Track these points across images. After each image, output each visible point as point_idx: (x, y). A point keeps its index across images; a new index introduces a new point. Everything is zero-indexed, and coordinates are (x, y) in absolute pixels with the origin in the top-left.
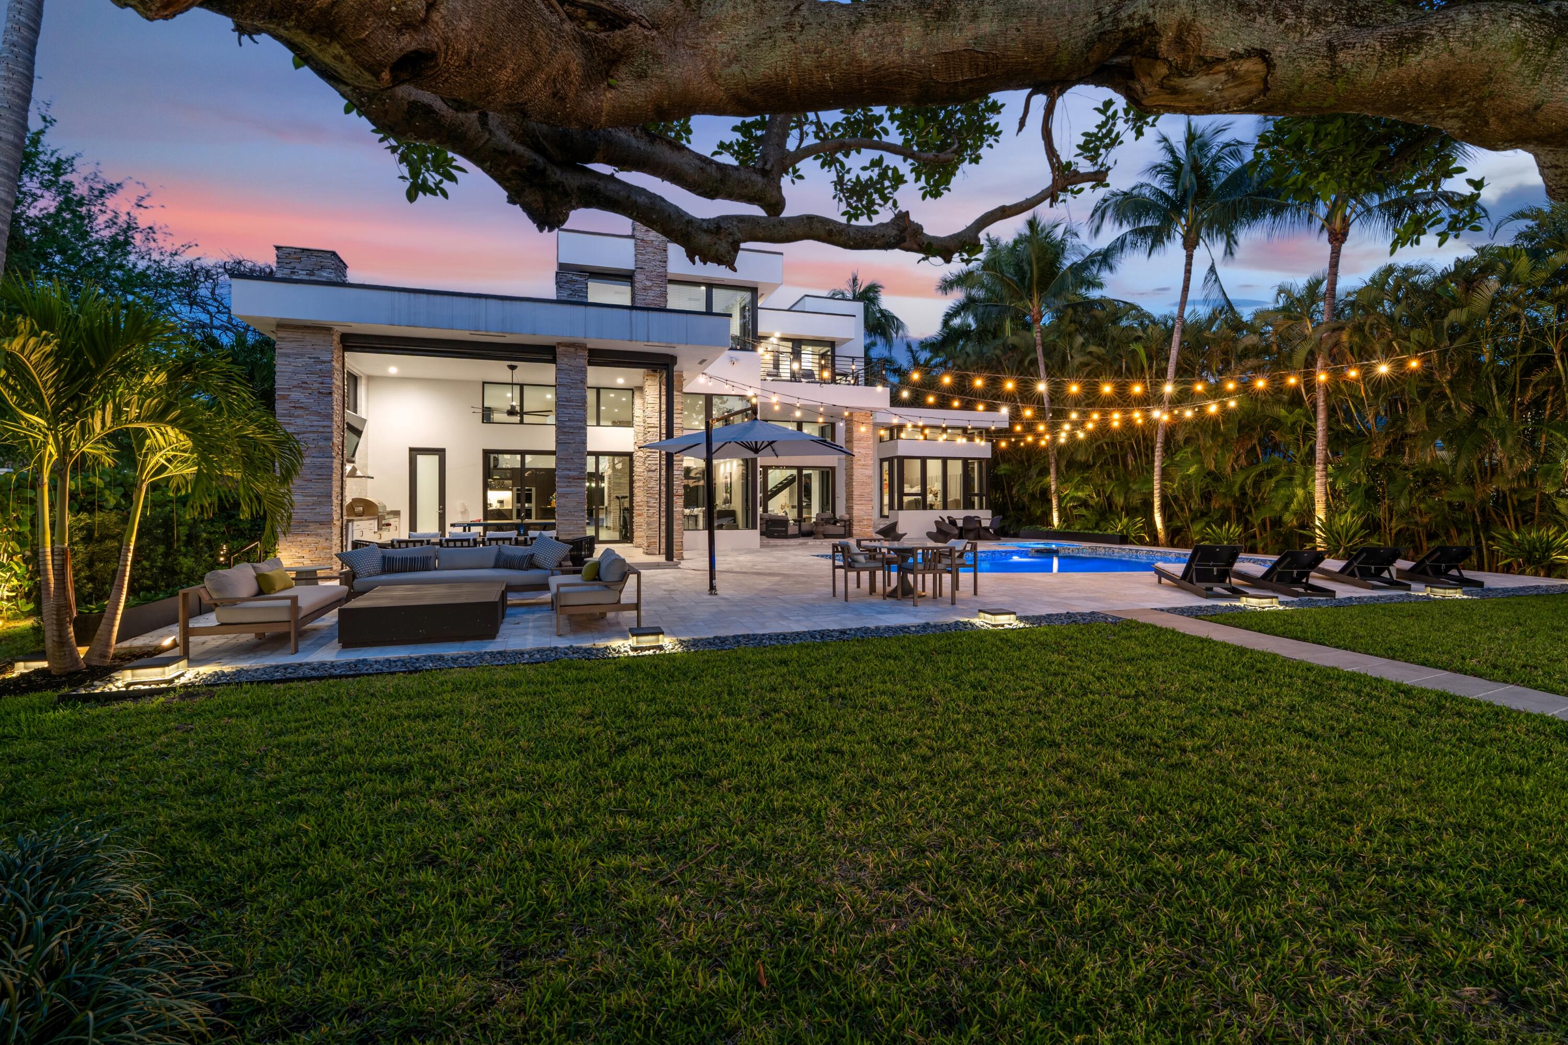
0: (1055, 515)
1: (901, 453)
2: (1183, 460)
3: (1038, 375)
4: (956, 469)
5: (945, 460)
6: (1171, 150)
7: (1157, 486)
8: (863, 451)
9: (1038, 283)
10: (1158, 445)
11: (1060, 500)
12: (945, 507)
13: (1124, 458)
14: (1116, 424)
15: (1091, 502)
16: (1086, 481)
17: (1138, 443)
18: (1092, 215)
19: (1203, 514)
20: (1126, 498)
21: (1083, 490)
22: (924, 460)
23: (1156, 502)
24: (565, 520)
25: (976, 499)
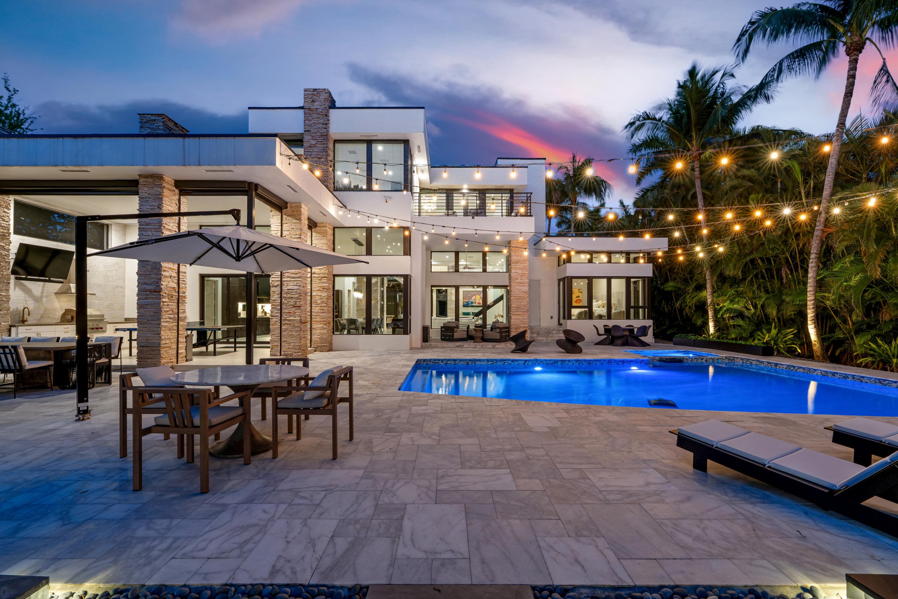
0: (711, 324)
1: (568, 274)
2: (843, 270)
3: (696, 205)
4: (618, 286)
5: (609, 279)
7: (810, 297)
8: (520, 272)
9: (696, 125)
10: (813, 256)
11: (716, 312)
12: (609, 316)
13: (779, 271)
15: (746, 313)
16: (740, 295)
17: (793, 257)
18: (739, 40)
19: (870, 327)
20: (778, 311)
21: (738, 303)
22: (590, 280)
23: (810, 314)
24: (144, 327)
25: (632, 311)
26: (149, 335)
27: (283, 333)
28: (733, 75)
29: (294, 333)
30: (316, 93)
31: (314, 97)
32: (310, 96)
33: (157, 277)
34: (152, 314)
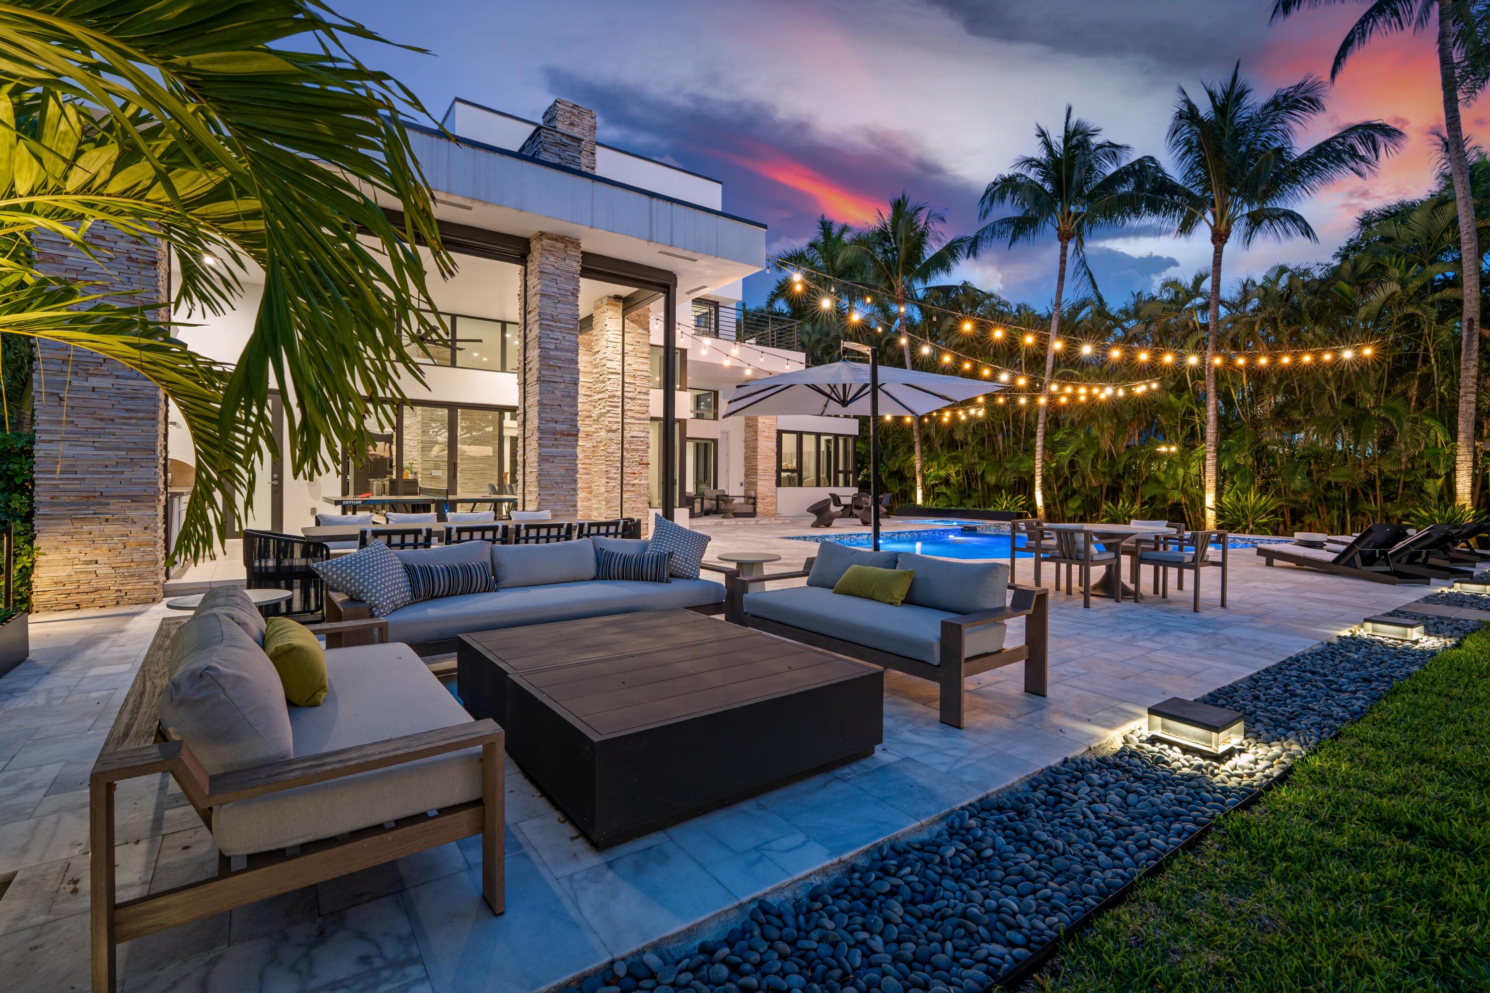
0: (919, 491)
5: (818, 435)
6: (1048, 145)
7: (1039, 464)
9: (905, 264)
10: (1040, 426)
11: (924, 478)
14: (1083, 399)
23: (1038, 481)
24: (549, 495)
25: (841, 476)
26: (559, 507)
27: (625, 506)
28: (943, 220)
29: (640, 505)
30: (576, 112)
31: (573, 118)
32: (568, 115)
33: (571, 410)
34: (563, 472)
